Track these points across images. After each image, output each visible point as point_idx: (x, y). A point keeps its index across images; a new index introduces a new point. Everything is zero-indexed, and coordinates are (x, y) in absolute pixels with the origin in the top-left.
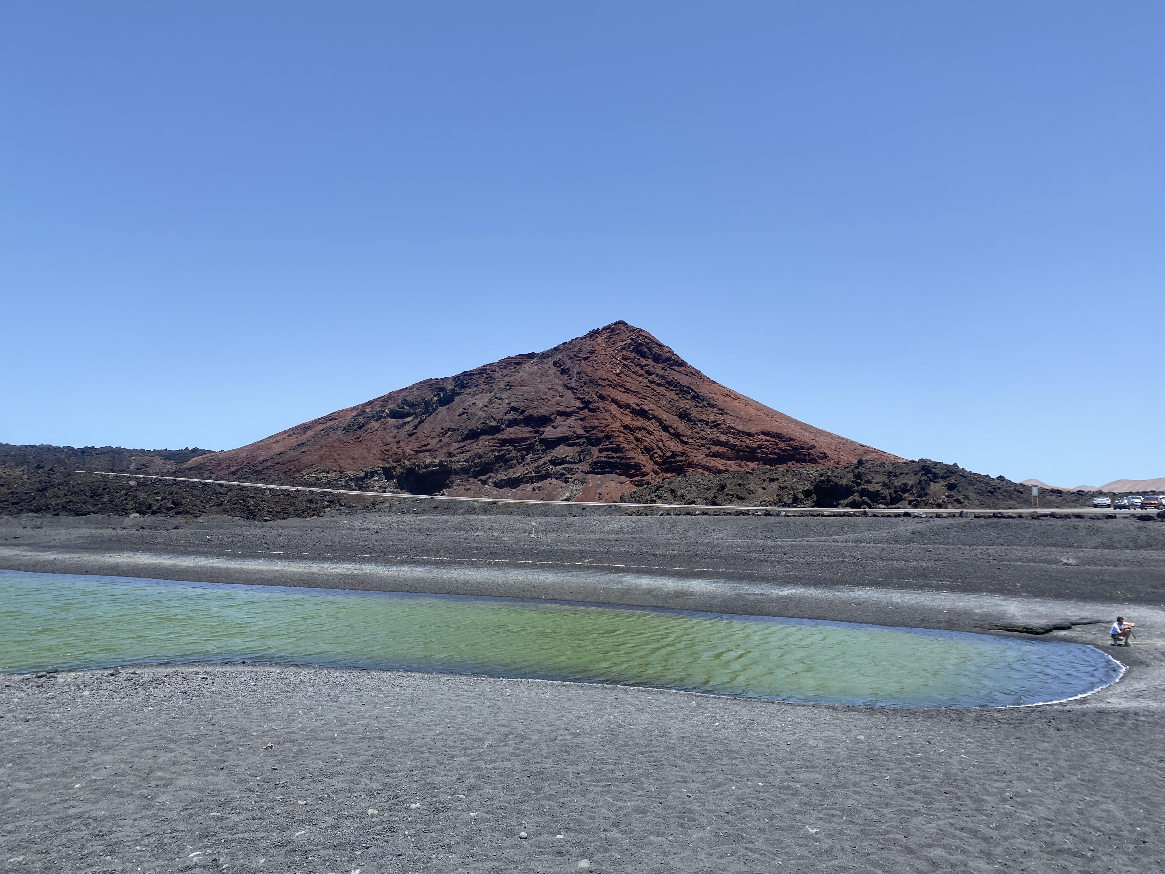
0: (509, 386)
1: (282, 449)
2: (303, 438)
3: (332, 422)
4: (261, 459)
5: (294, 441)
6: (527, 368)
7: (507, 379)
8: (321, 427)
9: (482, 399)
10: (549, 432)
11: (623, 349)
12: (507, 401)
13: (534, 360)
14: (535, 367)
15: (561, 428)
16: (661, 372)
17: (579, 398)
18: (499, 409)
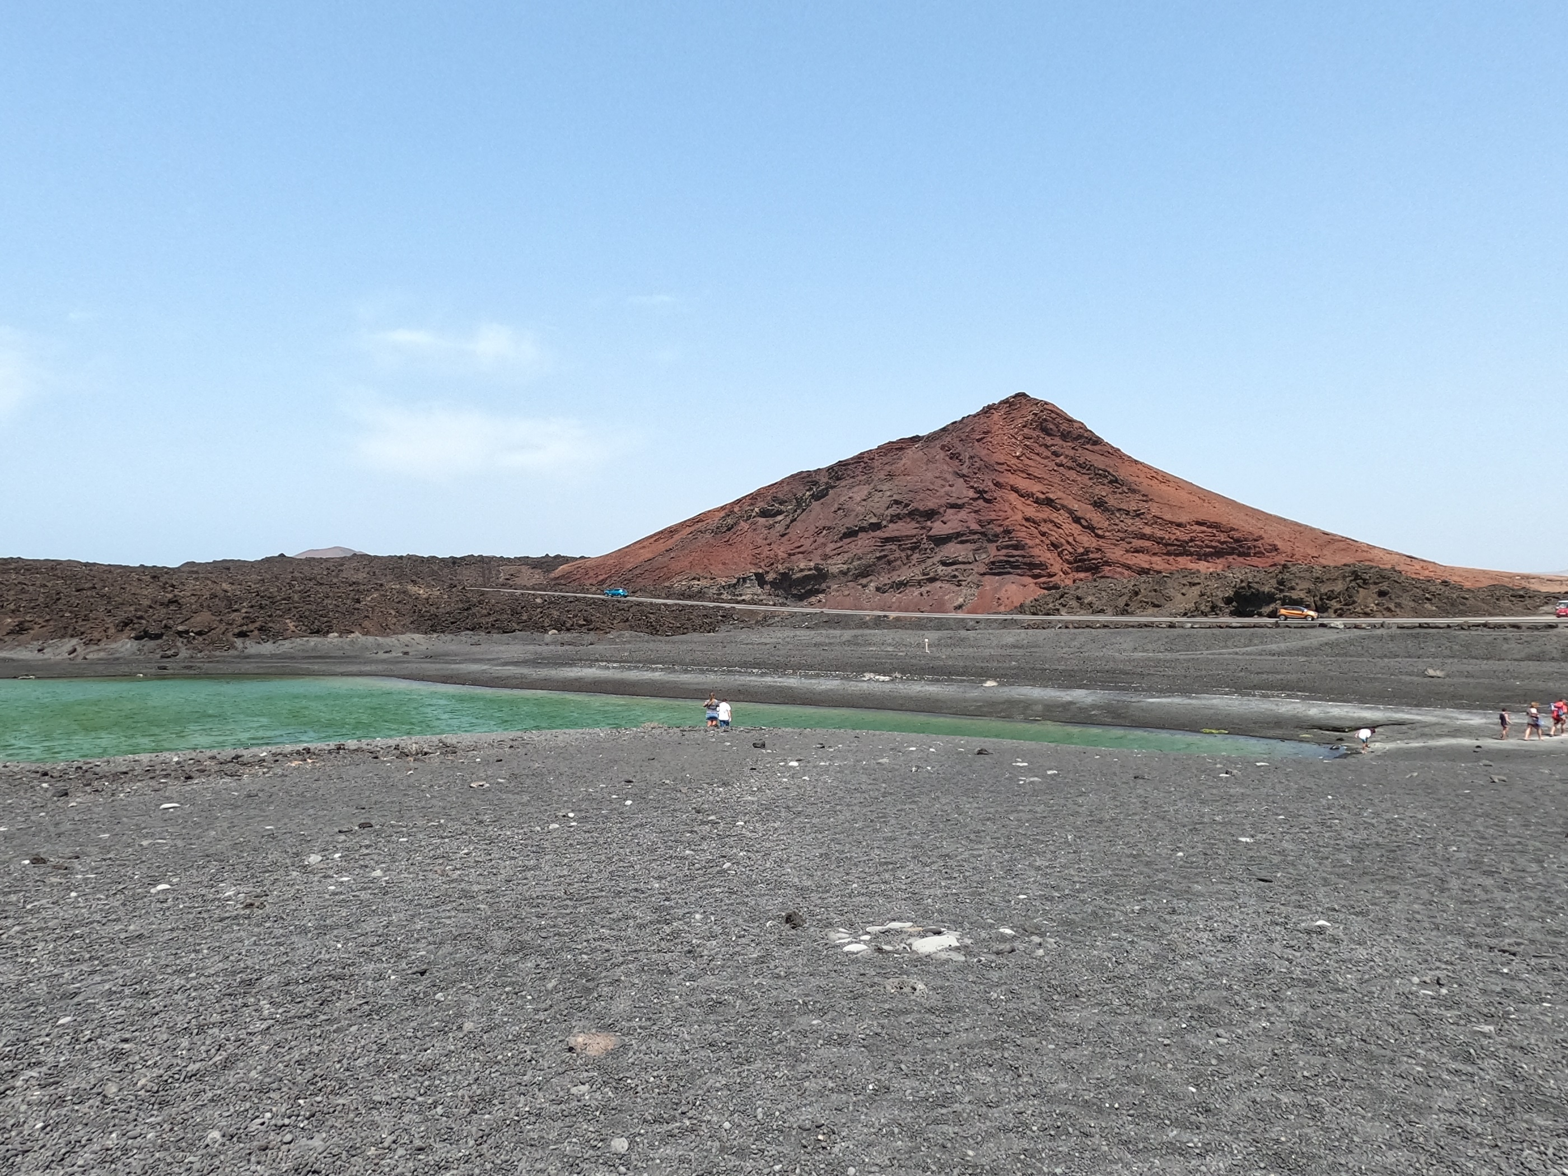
0: (891, 476)
1: (650, 556)
2: (670, 543)
3: (700, 524)
4: (629, 566)
5: (661, 546)
6: (911, 453)
7: (887, 468)
8: (689, 530)
9: (860, 493)
10: (938, 528)
11: (1024, 426)
12: (889, 493)
13: (919, 445)
14: (921, 453)
15: (951, 523)
16: (1071, 453)
17: (972, 487)
18: (880, 503)
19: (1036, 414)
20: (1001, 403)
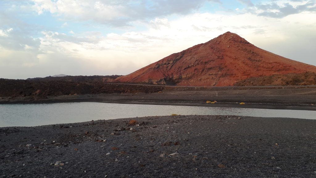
0: (196, 54)
1: (139, 75)
2: (144, 71)
3: (150, 67)
4: (134, 77)
5: (142, 72)
6: (201, 48)
7: (195, 52)
8: (148, 68)
9: (189, 58)
10: (208, 66)
11: (230, 40)
12: (196, 58)
13: (203, 45)
14: (203, 48)
15: (212, 64)
16: (242, 46)
17: (216, 55)
18: (193, 60)
19: (232, 37)
20: (223, 34)
